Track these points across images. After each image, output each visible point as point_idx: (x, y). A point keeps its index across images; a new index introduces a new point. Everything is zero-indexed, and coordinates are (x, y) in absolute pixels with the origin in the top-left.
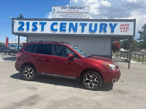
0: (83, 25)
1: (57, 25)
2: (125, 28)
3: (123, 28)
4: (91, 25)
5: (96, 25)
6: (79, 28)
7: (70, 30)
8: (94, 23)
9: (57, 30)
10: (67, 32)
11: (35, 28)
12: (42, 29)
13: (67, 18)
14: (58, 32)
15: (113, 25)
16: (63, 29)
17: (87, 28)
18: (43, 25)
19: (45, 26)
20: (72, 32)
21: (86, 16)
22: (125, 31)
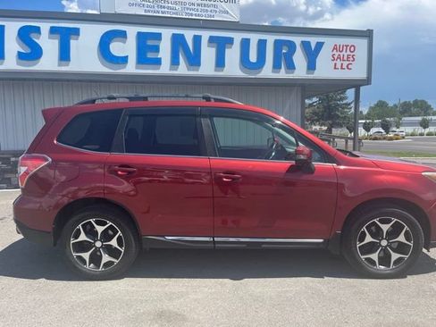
0: (221, 45)
1: (125, 42)
2: (345, 58)
3: (339, 57)
4: (245, 44)
5: (262, 44)
6: (208, 54)
7: (175, 62)
8: (254, 38)
9: (124, 60)
10: (165, 69)
11: (29, 51)
12: (64, 55)
13: (160, 15)
14: (131, 68)
15: (313, 48)
16: (150, 55)
17: (233, 55)
18: (65, 38)
19: (73, 43)
20: (183, 69)
21: (228, 13)
22: (344, 66)
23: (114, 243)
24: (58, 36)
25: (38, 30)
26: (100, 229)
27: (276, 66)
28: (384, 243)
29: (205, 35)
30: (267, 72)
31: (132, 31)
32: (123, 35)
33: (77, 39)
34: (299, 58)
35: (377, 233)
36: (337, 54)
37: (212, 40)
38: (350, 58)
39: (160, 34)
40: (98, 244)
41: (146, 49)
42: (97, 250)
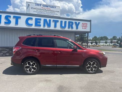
1: (32, 20)
2: (85, 26)
3: (83, 26)
4: (61, 22)
5: (65, 22)
6: (52, 24)
9: (32, 25)
10: (42, 27)
11: (7, 21)
12: (17, 23)
13: (41, 14)
14: (33, 27)
16: (38, 24)
17: (58, 24)
18: (17, 19)
20: (46, 28)
21: (57, 14)
22: (85, 28)
23: (34, 66)
25: (10, 17)
26: (31, 63)
27: (69, 28)
28: (92, 66)
29: (52, 19)
30: (67, 29)
31: (34, 18)
34: (74, 26)
35: (90, 64)
36: (83, 25)
37: (53, 21)
38: (87, 26)
39: (41, 19)
40: (31, 67)
41: (37, 22)
42: (31, 68)
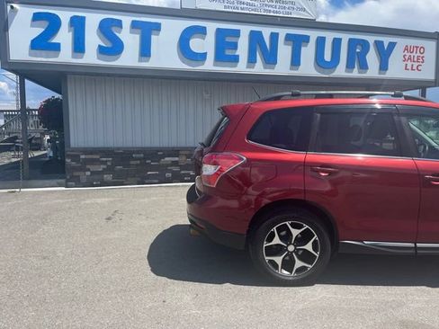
0: (297, 43)
1: (204, 39)
2: (416, 59)
3: (410, 58)
4: (321, 41)
5: (337, 42)
6: (284, 52)
7: (252, 60)
8: (330, 36)
9: (203, 56)
10: (242, 67)
11: (109, 45)
12: (145, 51)
13: (240, 11)
14: (209, 65)
15: (386, 47)
16: (228, 52)
17: (308, 52)
18: (146, 33)
19: (154, 38)
20: (259, 68)
21: (305, 10)
22: (415, 67)
24: (139, 31)
25: (119, 24)
27: (350, 66)
29: (283, 32)
30: (340, 71)
31: (212, 27)
32: (202, 31)
33: (158, 35)
34: (372, 58)
36: (408, 54)
37: (288, 38)
38: (421, 60)
39: (239, 31)
41: (225, 46)
